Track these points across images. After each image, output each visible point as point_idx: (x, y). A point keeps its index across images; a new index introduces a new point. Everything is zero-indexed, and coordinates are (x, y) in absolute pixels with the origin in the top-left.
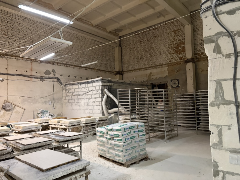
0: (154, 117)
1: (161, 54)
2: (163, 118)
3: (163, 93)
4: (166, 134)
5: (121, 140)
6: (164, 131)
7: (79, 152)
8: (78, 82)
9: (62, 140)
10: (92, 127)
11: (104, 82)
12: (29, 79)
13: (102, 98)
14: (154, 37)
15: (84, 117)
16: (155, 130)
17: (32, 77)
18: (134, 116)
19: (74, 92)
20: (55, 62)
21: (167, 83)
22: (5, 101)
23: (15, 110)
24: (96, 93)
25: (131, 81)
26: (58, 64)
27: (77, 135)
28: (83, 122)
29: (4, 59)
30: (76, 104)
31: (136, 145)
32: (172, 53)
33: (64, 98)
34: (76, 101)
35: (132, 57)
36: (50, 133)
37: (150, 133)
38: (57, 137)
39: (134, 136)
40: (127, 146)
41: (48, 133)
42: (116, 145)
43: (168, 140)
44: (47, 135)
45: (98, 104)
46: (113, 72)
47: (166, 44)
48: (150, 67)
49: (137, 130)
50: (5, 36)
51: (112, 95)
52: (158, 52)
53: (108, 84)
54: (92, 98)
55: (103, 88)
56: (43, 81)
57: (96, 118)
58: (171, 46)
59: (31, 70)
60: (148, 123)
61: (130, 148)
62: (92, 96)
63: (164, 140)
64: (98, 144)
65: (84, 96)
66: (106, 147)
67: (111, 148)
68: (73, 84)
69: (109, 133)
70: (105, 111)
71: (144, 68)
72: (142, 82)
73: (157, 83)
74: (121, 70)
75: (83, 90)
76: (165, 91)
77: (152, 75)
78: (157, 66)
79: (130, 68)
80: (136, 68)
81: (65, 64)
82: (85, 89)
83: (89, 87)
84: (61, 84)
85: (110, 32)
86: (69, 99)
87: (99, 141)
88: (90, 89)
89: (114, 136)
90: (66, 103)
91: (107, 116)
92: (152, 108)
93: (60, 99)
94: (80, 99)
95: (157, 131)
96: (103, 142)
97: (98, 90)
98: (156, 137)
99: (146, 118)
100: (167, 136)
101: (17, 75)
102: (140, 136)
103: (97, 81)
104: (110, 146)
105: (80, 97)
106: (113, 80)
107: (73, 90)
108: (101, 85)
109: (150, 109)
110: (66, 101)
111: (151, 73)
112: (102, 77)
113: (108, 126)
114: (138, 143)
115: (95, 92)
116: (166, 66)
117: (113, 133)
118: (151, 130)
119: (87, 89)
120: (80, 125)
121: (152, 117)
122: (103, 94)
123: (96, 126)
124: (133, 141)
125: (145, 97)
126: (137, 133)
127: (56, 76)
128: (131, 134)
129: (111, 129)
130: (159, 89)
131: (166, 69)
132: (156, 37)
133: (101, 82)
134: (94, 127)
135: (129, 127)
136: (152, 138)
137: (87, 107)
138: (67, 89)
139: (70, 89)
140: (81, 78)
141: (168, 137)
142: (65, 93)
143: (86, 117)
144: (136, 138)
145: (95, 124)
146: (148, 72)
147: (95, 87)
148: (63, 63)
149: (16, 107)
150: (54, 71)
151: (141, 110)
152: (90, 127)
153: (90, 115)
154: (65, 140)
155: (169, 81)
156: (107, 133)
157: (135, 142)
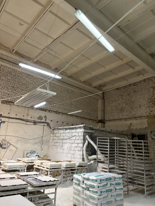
0: (134, 169)
1: (140, 107)
2: (143, 171)
3: (143, 144)
4: (146, 188)
5: (96, 192)
6: (143, 185)
7: (53, 200)
8: (64, 127)
9: (37, 185)
10: (72, 172)
11: (87, 129)
12: (24, 122)
13: (84, 144)
14: (134, 92)
15: (66, 161)
16: (135, 183)
17: (27, 121)
18: (112, 166)
19: (60, 136)
20: (47, 110)
21: (147, 135)
22: (3, 140)
23: (9, 148)
24: (79, 139)
25: (111, 130)
26: (49, 111)
27: (53, 181)
28: (63, 166)
29: (9, 105)
30: (60, 148)
31: (113, 199)
32: (151, 106)
33: (51, 141)
34: (61, 144)
35: (114, 108)
36: (30, 175)
37: (129, 185)
38: (34, 181)
39: (110, 190)
40: (102, 200)
41: (28, 175)
42: (91, 197)
43: (149, 196)
44: (25, 177)
45: (80, 149)
46: (96, 121)
47: (145, 99)
48: (130, 118)
49: (114, 183)
50: (12, 88)
51: (93, 142)
52: (137, 105)
53: (90, 131)
54: (74, 143)
55: (85, 135)
56: (35, 125)
57: (76, 163)
58: (150, 100)
59: (28, 115)
60: (127, 174)
61: (105, 202)
62: (74, 141)
63: (144, 195)
64: (74, 192)
65: (68, 141)
66: (81, 197)
67: (86, 199)
68: (60, 129)
69: (85, 182)
70: (85, 157)
71: (125, 119)
72: (122, 132)
73: (137, 133)
74: (103, 119)
75: (67, 135)
76: (144, 143)
77: (132, 125)
78: (137, 117)
79: (111, 118)
80: (117, 118)
81: (55, 112)
82: (69, 134)
83: (73, 133)
84: (51, 128)
85: (95, 87)
86: (55, 142)
87: (75, 189)
88: (74, 134)
89: (90, 186)
90: (52, 146)
91: (87, 162)
92: (132, 159)
93: (48, 141)
94: (65, 143)
95: (137, 185)
96: (78, 191)
97: (80, 136)
98: (136, 190)
99: (125, 169)
100: (147, 191)
101: (16, 119)
102: (117, 189)
103: (80, 128)
104: (85, 197)
105: (64, 141)
106: (94, 128)
107: (59, 135)
108: (83, 132)
109: (129, 159)
110: (52, 144)
111: (131, 124)
112: (84, 125)
113: (84, 175)
114: (114, 197)
115: (77, 138)
116: (146, 118)
117: (89, 183)
118: (130, 182)
119: (71, 134)
120: (60, 168)
121: (132, 168)
122: (84, 139)
123: (75, 171)
124: (110, 195)
125: (125, 147)
126: (114, 186)
127: (47, 121)
128: (108, 186)
129: (87, 178)
130: (139, 139)
131: (145, 121)
132: (135, 92)
133: (84, 129)
134: (73, 172)
135: (106, 179)
136: (131, 191)
137: (70, 152)
138: (54, 133)
139: (57, 133)
140: (68, 124)
141: (148, 193)
142: (53, 136)
143: (67, 161)
144: (112, 191)
145: (75, 170)
146: (128, 122)
147: (78, 133)
148: (54, 110)
149: (11, 146)
150: (45, 117)
151: (120, 160)
152: (69, 172)
153: (71, 159)
154: (40, 185)
155: (149, 132)
156: (83, 182)
157: (111, 196)
